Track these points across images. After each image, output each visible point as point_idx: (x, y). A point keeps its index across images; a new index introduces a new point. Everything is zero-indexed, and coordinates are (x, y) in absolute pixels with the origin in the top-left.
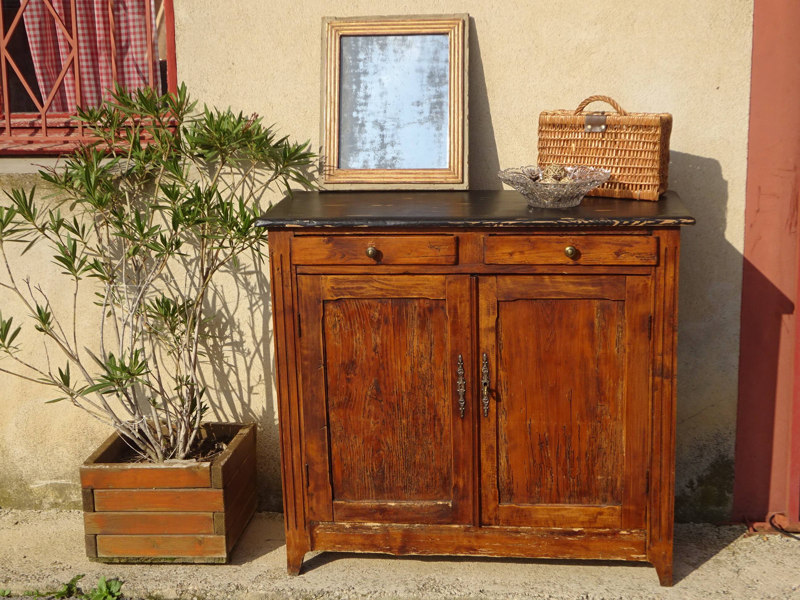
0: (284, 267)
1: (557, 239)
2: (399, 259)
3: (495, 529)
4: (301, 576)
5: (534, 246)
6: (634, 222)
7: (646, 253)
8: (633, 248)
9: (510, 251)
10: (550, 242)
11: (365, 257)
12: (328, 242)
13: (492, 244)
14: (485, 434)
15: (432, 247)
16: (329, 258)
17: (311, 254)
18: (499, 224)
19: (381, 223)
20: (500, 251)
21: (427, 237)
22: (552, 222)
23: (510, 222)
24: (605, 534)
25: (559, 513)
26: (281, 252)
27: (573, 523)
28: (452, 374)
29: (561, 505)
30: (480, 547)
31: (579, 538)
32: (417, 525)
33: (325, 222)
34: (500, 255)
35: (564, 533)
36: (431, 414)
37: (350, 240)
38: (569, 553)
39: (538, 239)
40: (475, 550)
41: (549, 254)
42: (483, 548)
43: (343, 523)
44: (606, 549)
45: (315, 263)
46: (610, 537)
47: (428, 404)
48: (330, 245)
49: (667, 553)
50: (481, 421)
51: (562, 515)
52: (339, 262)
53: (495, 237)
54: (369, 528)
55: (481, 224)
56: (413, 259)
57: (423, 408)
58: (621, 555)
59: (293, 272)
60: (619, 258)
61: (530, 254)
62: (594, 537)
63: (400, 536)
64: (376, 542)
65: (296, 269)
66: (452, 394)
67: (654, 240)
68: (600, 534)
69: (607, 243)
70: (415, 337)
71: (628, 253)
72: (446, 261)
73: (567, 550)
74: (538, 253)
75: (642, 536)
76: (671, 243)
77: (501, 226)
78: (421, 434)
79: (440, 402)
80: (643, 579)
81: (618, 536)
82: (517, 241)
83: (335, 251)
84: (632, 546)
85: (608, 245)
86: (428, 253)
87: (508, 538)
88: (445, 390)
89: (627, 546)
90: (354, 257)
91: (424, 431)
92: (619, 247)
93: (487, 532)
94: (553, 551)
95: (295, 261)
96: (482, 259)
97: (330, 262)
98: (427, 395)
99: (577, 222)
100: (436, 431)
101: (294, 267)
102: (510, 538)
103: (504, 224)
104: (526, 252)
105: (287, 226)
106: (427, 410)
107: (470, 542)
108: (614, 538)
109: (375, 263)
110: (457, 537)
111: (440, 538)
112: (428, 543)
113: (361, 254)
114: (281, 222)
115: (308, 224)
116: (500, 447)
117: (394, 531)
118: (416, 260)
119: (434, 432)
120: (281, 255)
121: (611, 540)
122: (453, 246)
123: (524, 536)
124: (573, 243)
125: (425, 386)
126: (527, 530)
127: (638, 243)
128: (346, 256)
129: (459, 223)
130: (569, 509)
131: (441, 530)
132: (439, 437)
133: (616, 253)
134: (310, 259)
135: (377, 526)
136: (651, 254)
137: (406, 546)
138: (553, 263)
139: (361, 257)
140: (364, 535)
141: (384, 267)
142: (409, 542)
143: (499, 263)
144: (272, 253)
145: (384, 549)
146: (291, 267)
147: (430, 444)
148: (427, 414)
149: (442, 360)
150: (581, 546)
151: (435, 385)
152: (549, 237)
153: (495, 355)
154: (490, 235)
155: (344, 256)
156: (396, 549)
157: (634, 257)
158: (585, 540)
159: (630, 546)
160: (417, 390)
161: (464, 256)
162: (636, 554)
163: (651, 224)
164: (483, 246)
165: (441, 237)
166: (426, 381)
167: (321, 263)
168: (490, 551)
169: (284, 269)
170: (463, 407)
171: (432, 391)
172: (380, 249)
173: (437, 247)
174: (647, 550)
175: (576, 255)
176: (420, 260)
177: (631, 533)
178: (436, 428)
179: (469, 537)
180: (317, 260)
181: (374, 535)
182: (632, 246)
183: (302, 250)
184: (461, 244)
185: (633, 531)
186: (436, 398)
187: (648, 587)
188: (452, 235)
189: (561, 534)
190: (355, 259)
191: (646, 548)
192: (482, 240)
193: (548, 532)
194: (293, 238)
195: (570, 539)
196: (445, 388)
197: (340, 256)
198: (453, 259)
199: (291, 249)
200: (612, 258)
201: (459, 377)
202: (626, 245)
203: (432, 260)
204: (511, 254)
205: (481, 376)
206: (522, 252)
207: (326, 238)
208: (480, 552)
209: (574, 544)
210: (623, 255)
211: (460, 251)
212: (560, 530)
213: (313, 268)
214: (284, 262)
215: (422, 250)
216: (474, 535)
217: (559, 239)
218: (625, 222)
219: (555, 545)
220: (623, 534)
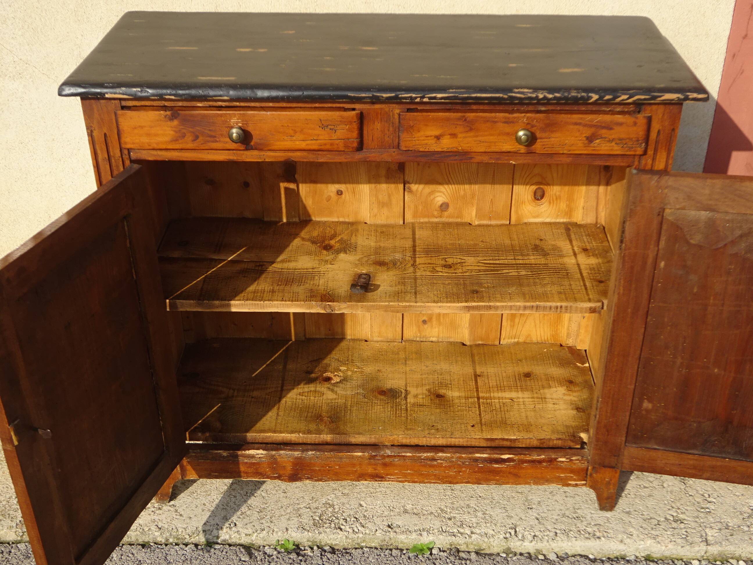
0: (111, 150)
1: (505, 118)
2: (278, 143)
3: (407, 456)
4: (172, 503)
5: (470, 126)
6: (620, 97)
7: (631, 139)
8: (612, 131)
9: (437, 133)
10: (495, 122)
11: (228, 140)
12: (173, 117)
13: (411, 123)
15: (323, 127)
16: (175, 140)
17: (148, 135)
18: (423, 97)
19: (248, 93)
20: (422, 133)
21: (317, 113)
22: (501, 95)
23: (439, 95)
24: (540, 462)
26: (105, 130)
30: (387, 475)
31: (508, 465)
32: (310, 453)
33: (164, 91)
34: (423, 138)
35: (490, 460)
37: (204, 116)
39: (478, 117)
40: (382, 477)
41: (492, 138)
42: (392, 475)
43: (219, 451)
44: (539, 476)
45: (156, 146)
46: (545, 464)
48: (176, 122)
49: (611, 480)
52: (190, 145)
53: (415, 114)
54: (253, 457)
55: (396, 97)
56: (297, 143)
58: (556, 482)
59: (126, 157)
60: (592, 145)
61: (464, 137)
62: (525, 464)
63: (291, 464)
64: (260, 471)
65: (129, 153)
67: (644, 121)
68: (533, 461)
69: (576, 124)
71: (605, 138)
72: (346, 146)
73: (493, 477)
74: (477, 136)
75: (583, 463)
76: (667, 123)
77: (425, 100)
80: (577, 498)
81: (555, 463)
82: (448, 119)
83: (184, 131)
84: (571, 475)
85: (577, 127)
86: (318, 135)
87: (423, 466)
89: (564, 473)
90: (212, 139)
92: (593, 130)
93: (396, 460)
94: (476, 478)
95: (126, 143)
96: (396, 143)
97: (177, 146)
99: (537, 97)
101: (126, 152)
102: (425, 466)
103: (430, 98)
104: (460, 135)
105: (107, 96)
107: (375, 469)
108: (549, 465)
109: (242, 148)
110: (360, 464)
111: (339, 465)
112: (324, 470)
113: (222, 135)
114: (98, 90)
115: (140, 94)
117: (282, 460)
118: (303, 145)
120: (105, 134)
121: (546, 467)
122: (355, 126)
123: (442, 463)
124: (528, 124)
126: (446, 457)
127: (621, 124)
128: (201, 138)
129: (364, 95)
131: (341, 458)
133: (587, 138)
134: (147, 141)
135: (262, 454)
136: (638, 140)
137: (298, 474)
138: (497, 150)
139: (222, 139)
140: (246, 463)
141: (255, 153)
142: (302, 470)
143: (421, 150)
144: (92, 131)
145: (271, 477)
146: (121, 151)
150: (510, 473)
152: (493, 115)
154: (409, 110)
155: (196, 138)
156: (286, 476)
157: (613, 144)
158: (514, 467)
159: (568, 473)
161: (371, 138)
162: (575, 480)
163: (645, 99)
164: (397, 124)
165: (337, 113)
167: (164, 147)
168: (400, 478)
169: (112, 154)
172: (250, 129)
173: (332, 127)
174: (588, 477)
175: (532, 139)
176: (307, 145)
177: (571, 460)
179: (375, 465)
180: (157, 144)
181: (258, 464)
182: (611, 129)
183: (135, 128)
184: (365, 122)
185: (574, 458)
187: (585, 512)
188: (354, 109)
189: (486, 461)
190: (213, 142)
191: (587, 474)
192: (396, 116)
193: (470, 459)
194: (120, 112)
195: (497, 466)
197: (191, 138)
198: (355, 145)
199: (118, 127)
200: (582, 145)
202: (604, 128)
203: (325, 145)
204: (438, 138)
206: (454, 135)
207: (168, 113)
208: (387, 479)
209: (501, 471)
210: (597, 141)
211: (365, 132)
212: (485, 457)
213: (155, 152)
214: (110, 144)
215: (310, 131)
216: (380, 462)
217: (508, 118)
218: (607, 97)
219: (479, 472)
220: (561, 461)
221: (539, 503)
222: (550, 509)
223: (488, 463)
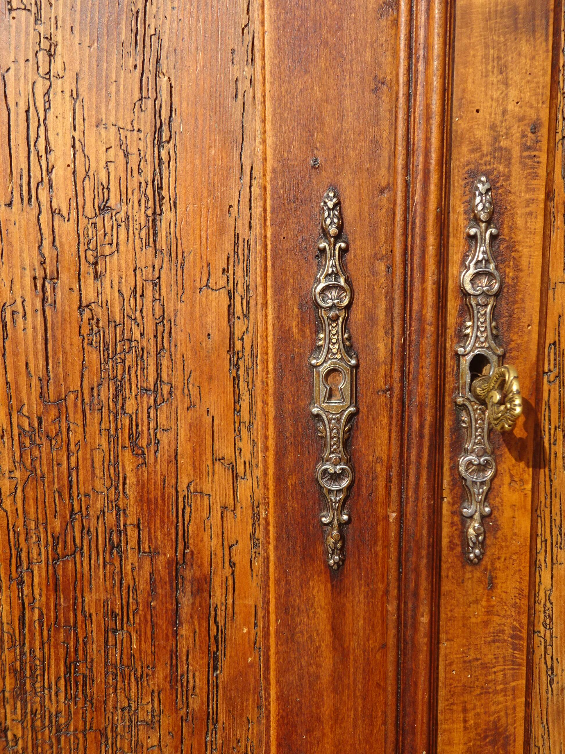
14: (467, 664)
28: (278, 317)
36: (154, 553)
47: (141, 499)
50: (446, 586)
57: (110, 518)
66: (280, 431)
70: (58, 84)
78: (99, 668)
79: (207, 486)
88: (237, 411)
91: (114, 655)
98: (134, 444)
100: (183, 646)
106: (132, 533)
116: (538, 731)
119: (174, 654)
125: (119, 389)
132: (200, 681)
147: (150, 725)
148: (132, 557)
149: (221, 230)
151: (177, 381)
153: (540, 184)
160: (75, 417)
166: (130, 359)
170: (343, 504)
171: (163, 420)
178: (185, 630)
186: (185, 461)
196: (237, 399)
201: (319, 327)
205: (451, 320)
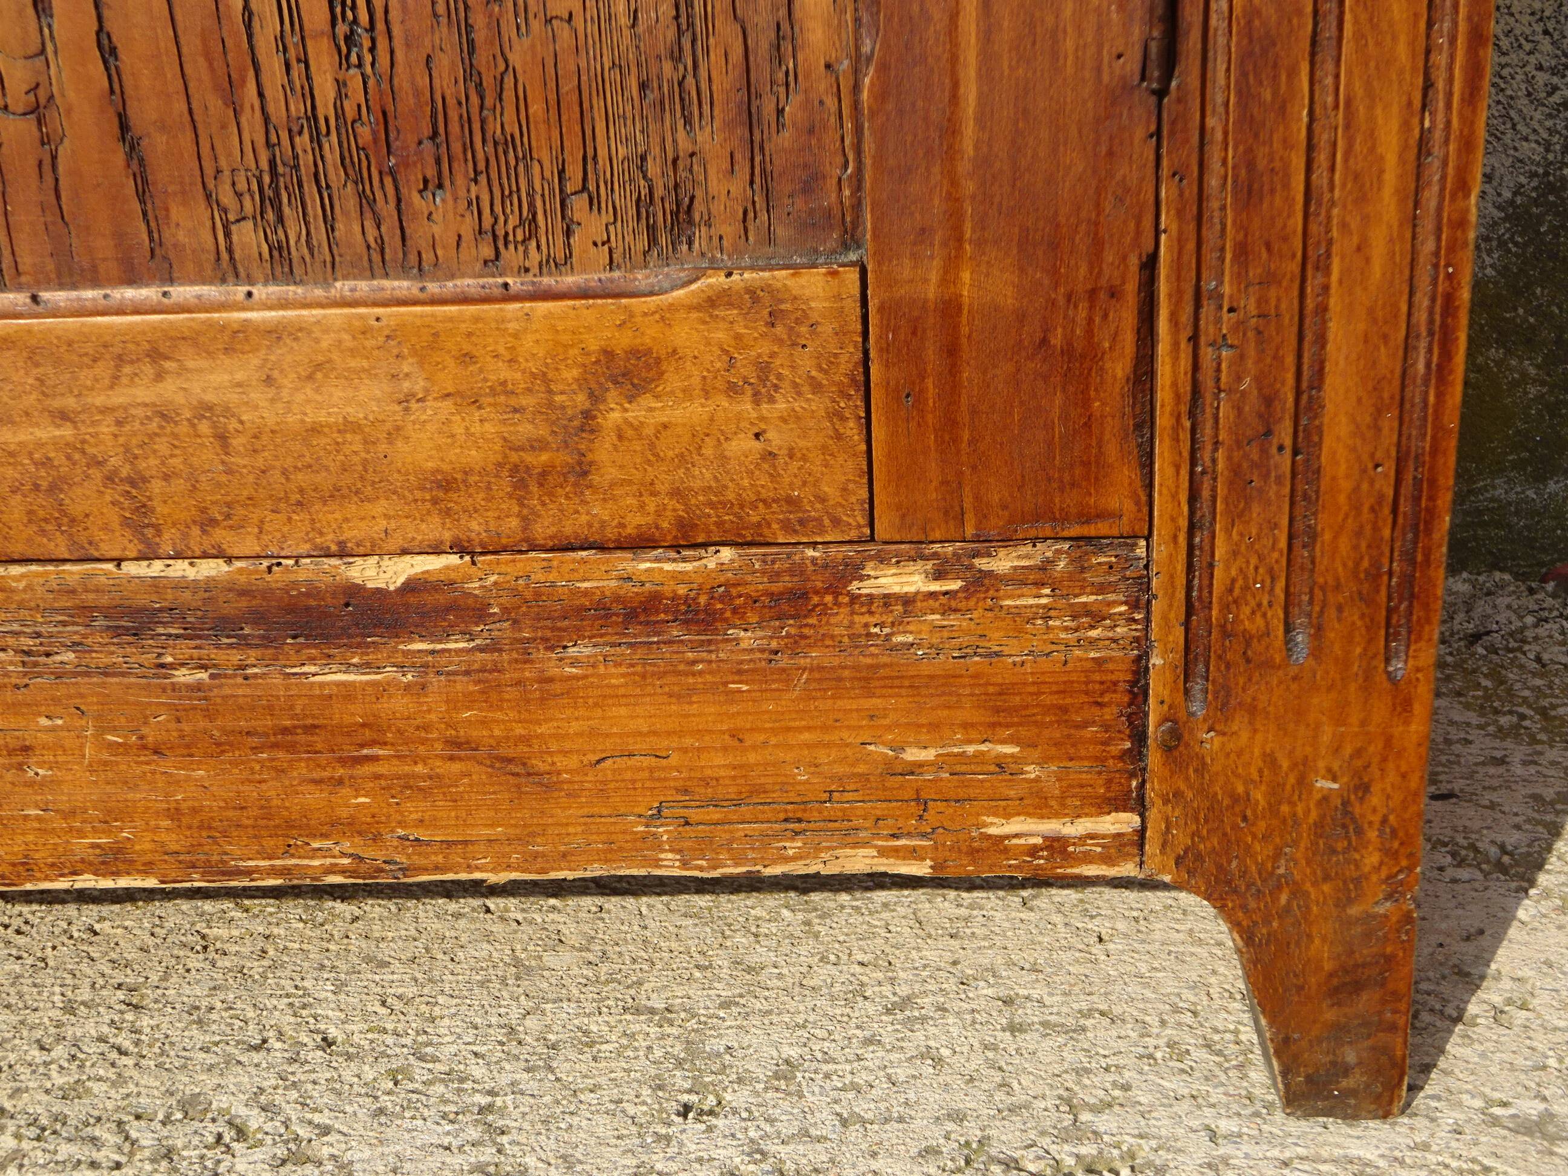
24: (704, 614)
25: (170, 390)
27: (336, 494)
29: (182, 292)
31: (425, 664)
35: (258, 617)
38: (334, 827)
44: (717, 763)
46: (748, 638)
49: (1363, 788)
51: (205, 410)
62: (581, 650)
73: (314, 797)
75: (1096, 617)
80: (1100, 1032)
81: (840, 622)
84: (990, 731)
89: (938, 731)
94: (175, 814)
108: (796, 644)
121: (765, 672)
130: (275, 333)
150: (459, 748)
158: (485, 680)
162: (1039, 805)
174: (1154, 758)
185: (1003, 562)
187: (1162, 1124)
189: (227, 624)
191: (1140, 737)
193: (86, 611)
195: (335, 675)
209: (376, 732)
212: (209, 585)
219: (187, 748)
220: (888, 600)
221: (785, 1071)
222: (864, 1107)
223: (244, 643)
